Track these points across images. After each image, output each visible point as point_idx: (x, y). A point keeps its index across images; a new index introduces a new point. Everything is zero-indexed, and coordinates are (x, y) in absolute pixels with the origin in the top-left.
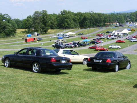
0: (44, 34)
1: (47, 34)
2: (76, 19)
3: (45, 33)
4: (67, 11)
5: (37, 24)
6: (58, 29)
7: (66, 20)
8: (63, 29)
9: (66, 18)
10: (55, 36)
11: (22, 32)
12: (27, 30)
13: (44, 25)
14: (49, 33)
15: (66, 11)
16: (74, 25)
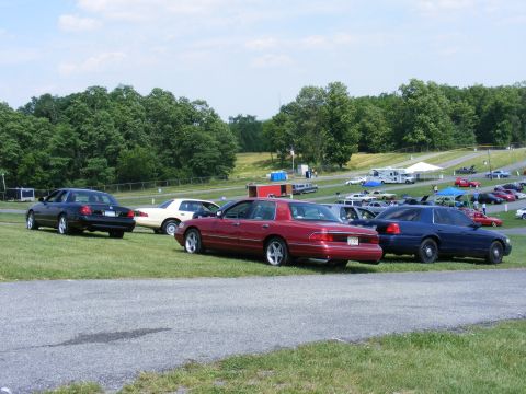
0: (333, 170)
1: (344, 170)
2: (462, 112)
3: (336, 166)
4: (426, 84)
5: (309, 135)
6: (391, 150)
7: (421, 117)
8: (410, 151)
9: (419, 112)
10: (365, 179)
11: (260, 163)
12: (275, 156)
13: (333, 139)
14: (354, 168)
15: (420, 85)
16: (455, 136)
